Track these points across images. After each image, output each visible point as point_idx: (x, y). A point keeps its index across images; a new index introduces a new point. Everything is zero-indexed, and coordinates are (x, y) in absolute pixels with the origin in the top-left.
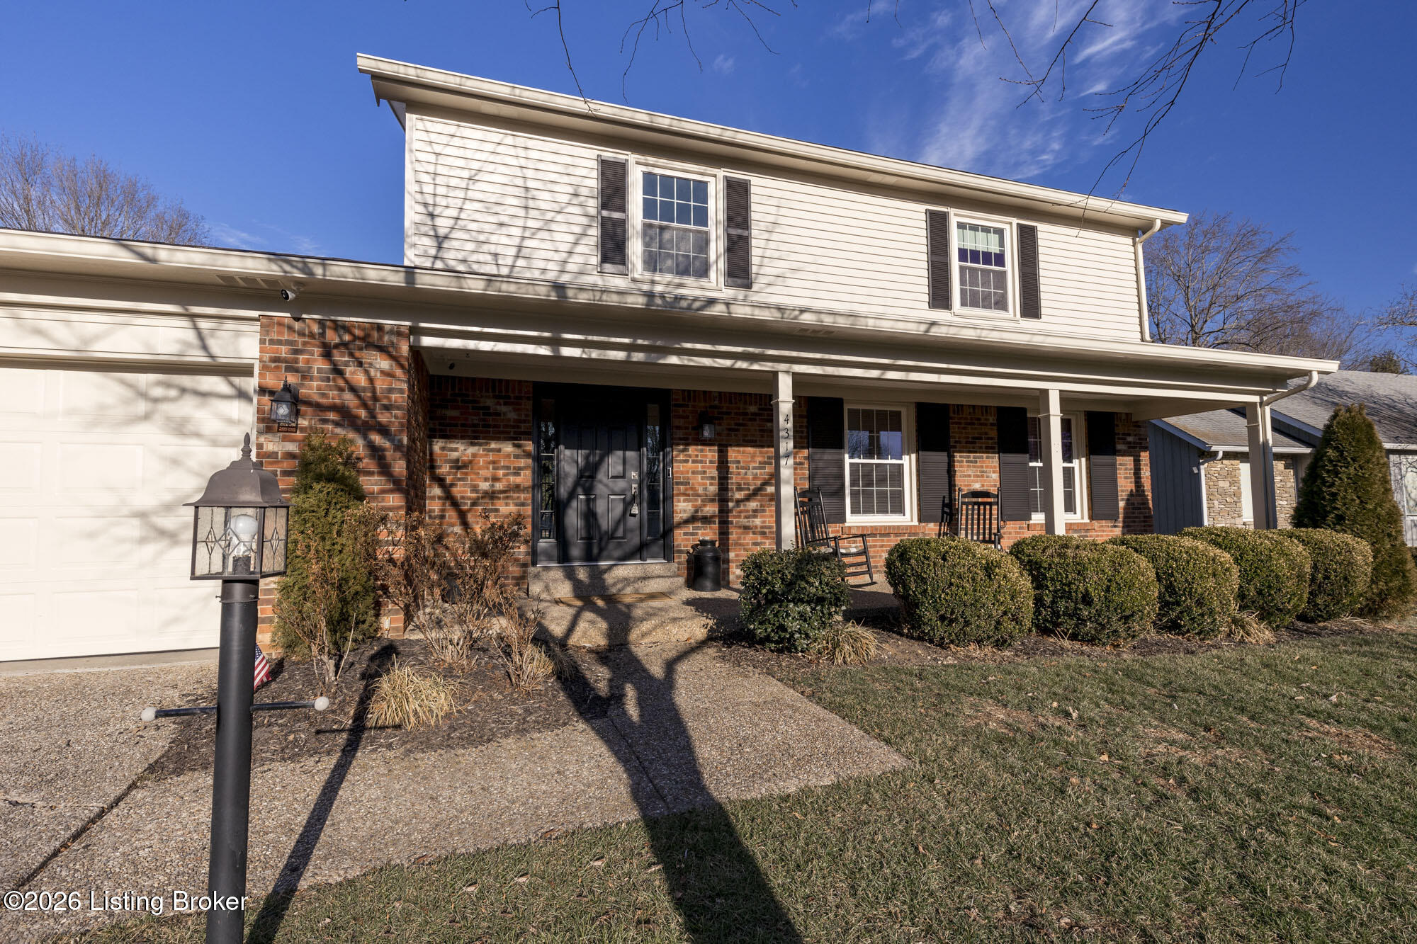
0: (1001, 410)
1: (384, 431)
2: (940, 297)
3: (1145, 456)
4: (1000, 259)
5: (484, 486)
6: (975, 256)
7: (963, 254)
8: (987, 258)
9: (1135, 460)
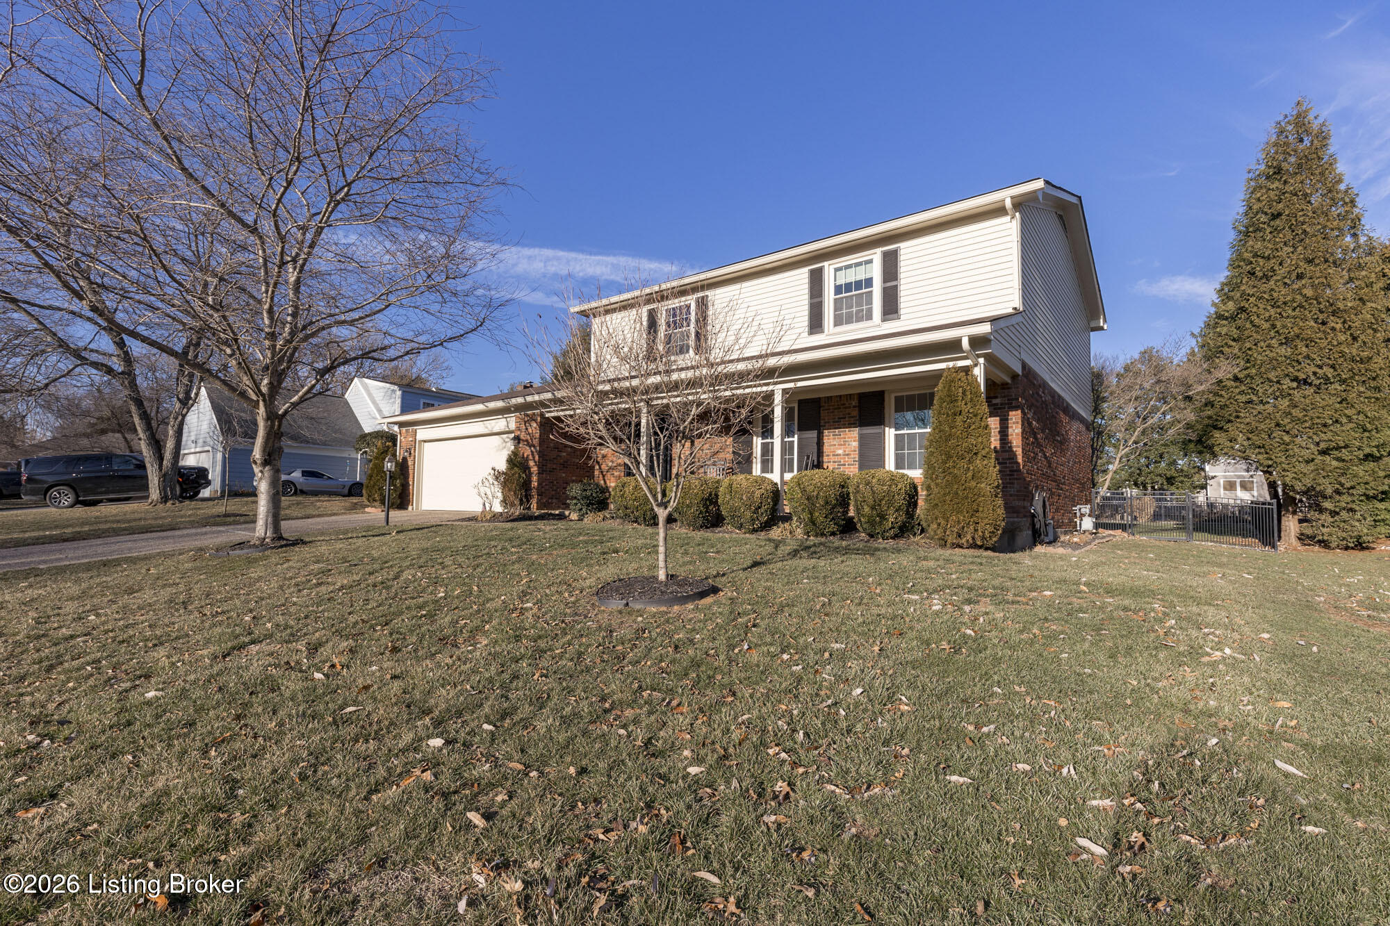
0: (862, 396)
1: (534, 446)
2: (816, 324)
3: (1015, 417)
4: (869, 282)
5: (610, 464)
6: (848, 287)
7: (838, 289)
8: (858, 285)
9: (1001, 420)
